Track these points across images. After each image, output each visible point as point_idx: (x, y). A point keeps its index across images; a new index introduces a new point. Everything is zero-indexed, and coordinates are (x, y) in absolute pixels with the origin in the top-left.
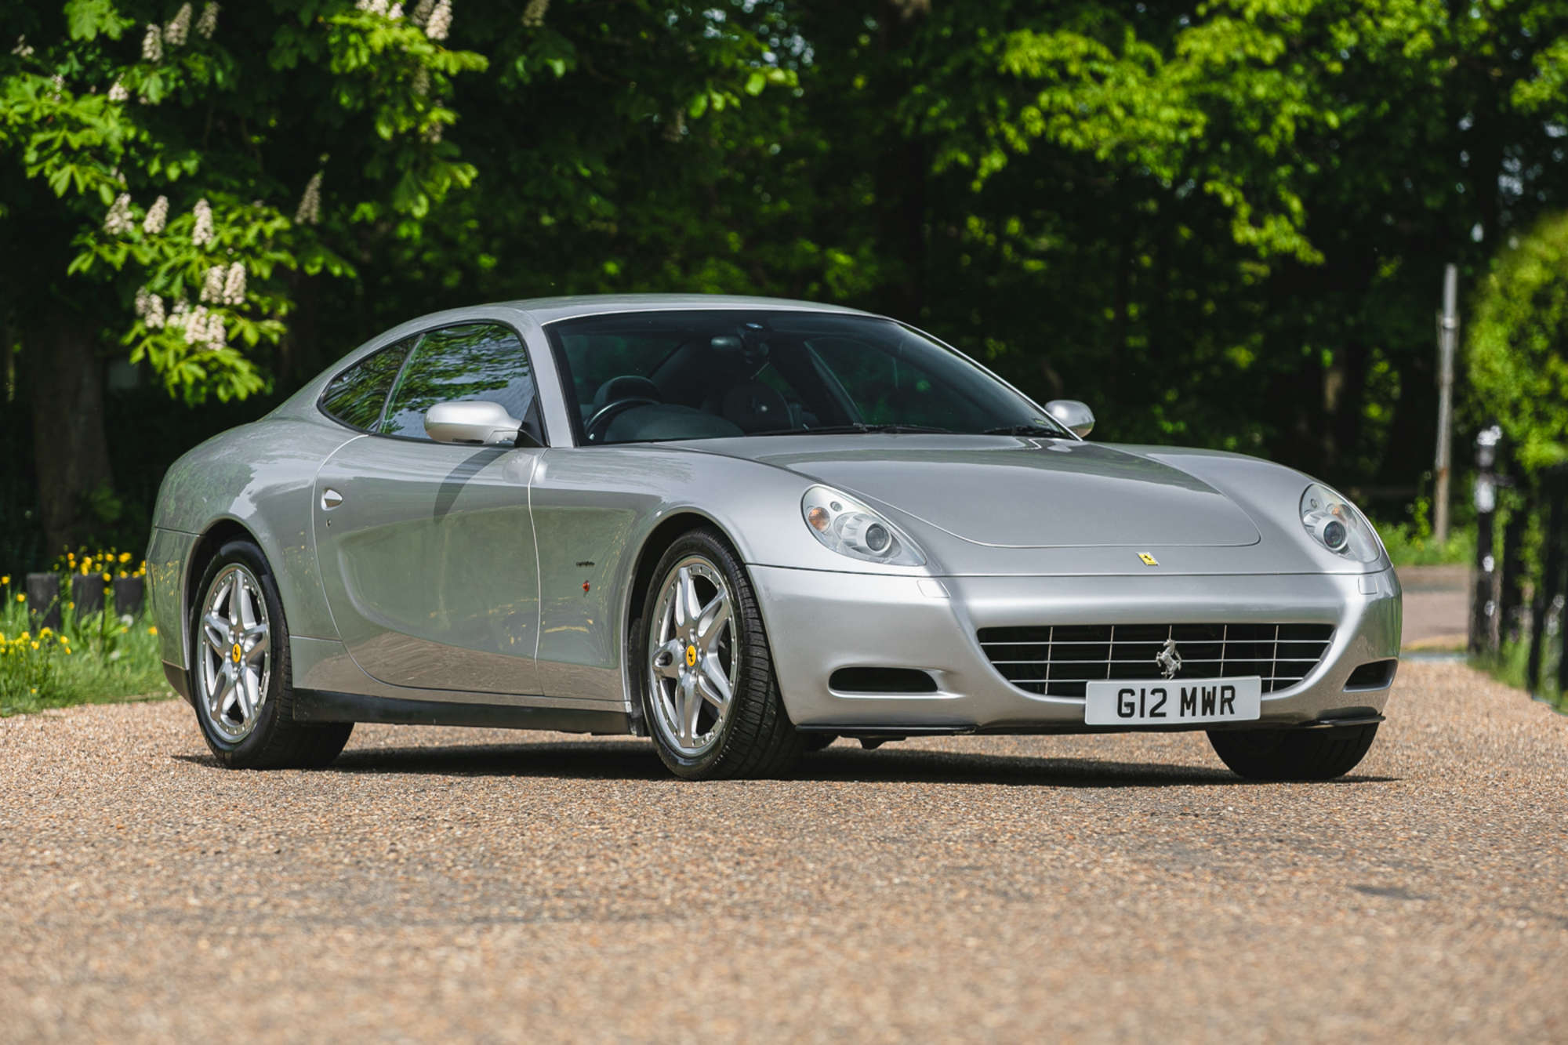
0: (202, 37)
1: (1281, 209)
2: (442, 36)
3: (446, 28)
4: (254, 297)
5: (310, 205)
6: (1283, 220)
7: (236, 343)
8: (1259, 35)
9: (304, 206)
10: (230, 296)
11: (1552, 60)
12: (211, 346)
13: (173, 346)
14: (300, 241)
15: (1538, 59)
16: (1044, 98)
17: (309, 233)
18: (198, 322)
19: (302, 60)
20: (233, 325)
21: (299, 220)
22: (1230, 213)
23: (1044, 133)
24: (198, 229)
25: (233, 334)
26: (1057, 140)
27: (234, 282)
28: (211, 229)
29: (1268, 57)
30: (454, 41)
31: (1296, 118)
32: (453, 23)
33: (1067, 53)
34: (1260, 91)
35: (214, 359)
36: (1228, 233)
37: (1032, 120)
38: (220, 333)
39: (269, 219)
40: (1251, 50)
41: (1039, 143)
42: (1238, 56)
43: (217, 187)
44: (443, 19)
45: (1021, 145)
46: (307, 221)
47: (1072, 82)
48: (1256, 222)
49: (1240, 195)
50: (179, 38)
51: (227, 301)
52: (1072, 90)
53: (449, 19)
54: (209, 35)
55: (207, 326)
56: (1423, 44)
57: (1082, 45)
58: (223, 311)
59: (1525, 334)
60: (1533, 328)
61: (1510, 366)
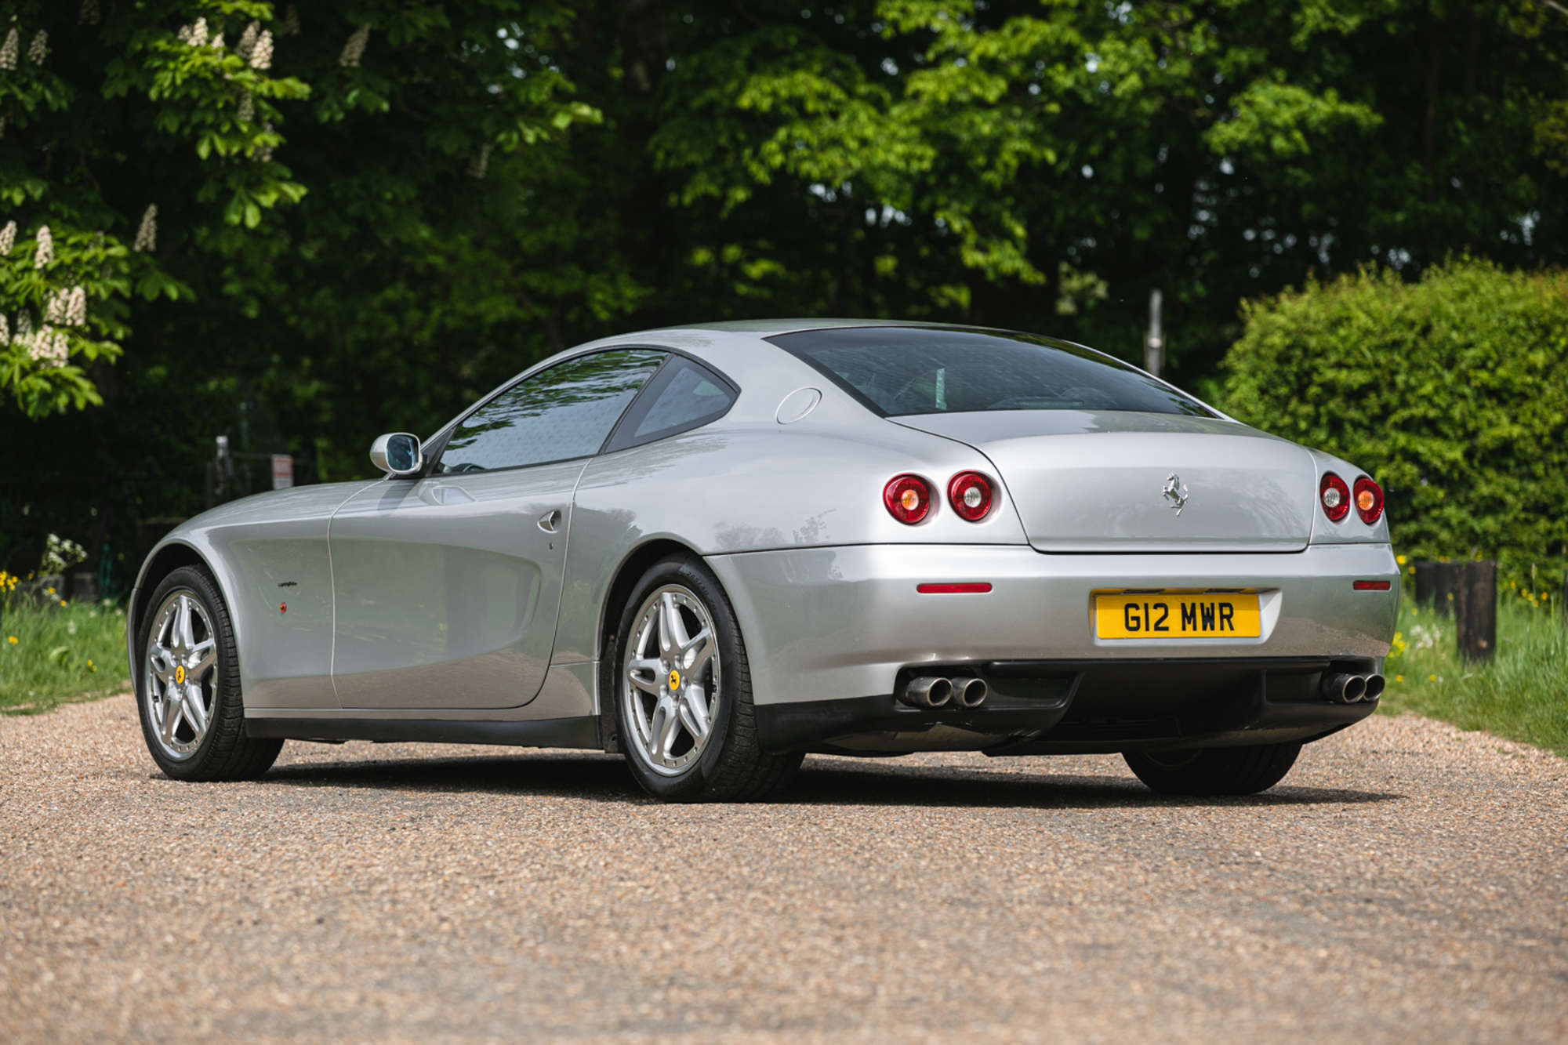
0: (33, 64)
1: (1006, 235)
2: (265, 66)
3: (268, 58)
4: (94, 320)
5: (147, 232)
6: (1008, 246)
7: (76, 359)
8: (982, 75)
9: (142, 234)
10: (71, 318)
11: (1250, 104)
12: (56, 363)
13: (17, 362)
14: (138, 268)
15: (1235, 101)
16: (782, 133)
17: (147, 259)
18: (44, 340)
19: (132, 89)
20: (75, 344)
21: (137, 248)
22: (956, 240)
23: (783, 166)
24: (40, 254)
25: (76, 350)
26: (797, 171)
27: (75, 304)
28: (51, 255)
29: (992, 96)
30: (275, 71)
31: (1018, 154)
32: (274, 53)
33: (801, 90)
34: (986, 129)
35: (57, 375)
36: (958, 258)
37: (772, 154)
38: (64, 353)
39: (107, 246)
40: (976, 90)
41: (779, 174)
42: (963, 97)
43: (57, 214)
44: (265, 49)
45: (762, 176)
46: (145, 249)
47: (809, 118)
48: (982, 248)
49: (967, 223)
50: (8, 63)
51: (69, 322)
52: (809, 126)
53: (270, 50)
54: (40, 62)
55: (52, 344)
56: (1132, 85)
57: (818, 85)
58: (66, 330)
59: (1272, 384)
60: (1277, 379)
61: (1261, 407)
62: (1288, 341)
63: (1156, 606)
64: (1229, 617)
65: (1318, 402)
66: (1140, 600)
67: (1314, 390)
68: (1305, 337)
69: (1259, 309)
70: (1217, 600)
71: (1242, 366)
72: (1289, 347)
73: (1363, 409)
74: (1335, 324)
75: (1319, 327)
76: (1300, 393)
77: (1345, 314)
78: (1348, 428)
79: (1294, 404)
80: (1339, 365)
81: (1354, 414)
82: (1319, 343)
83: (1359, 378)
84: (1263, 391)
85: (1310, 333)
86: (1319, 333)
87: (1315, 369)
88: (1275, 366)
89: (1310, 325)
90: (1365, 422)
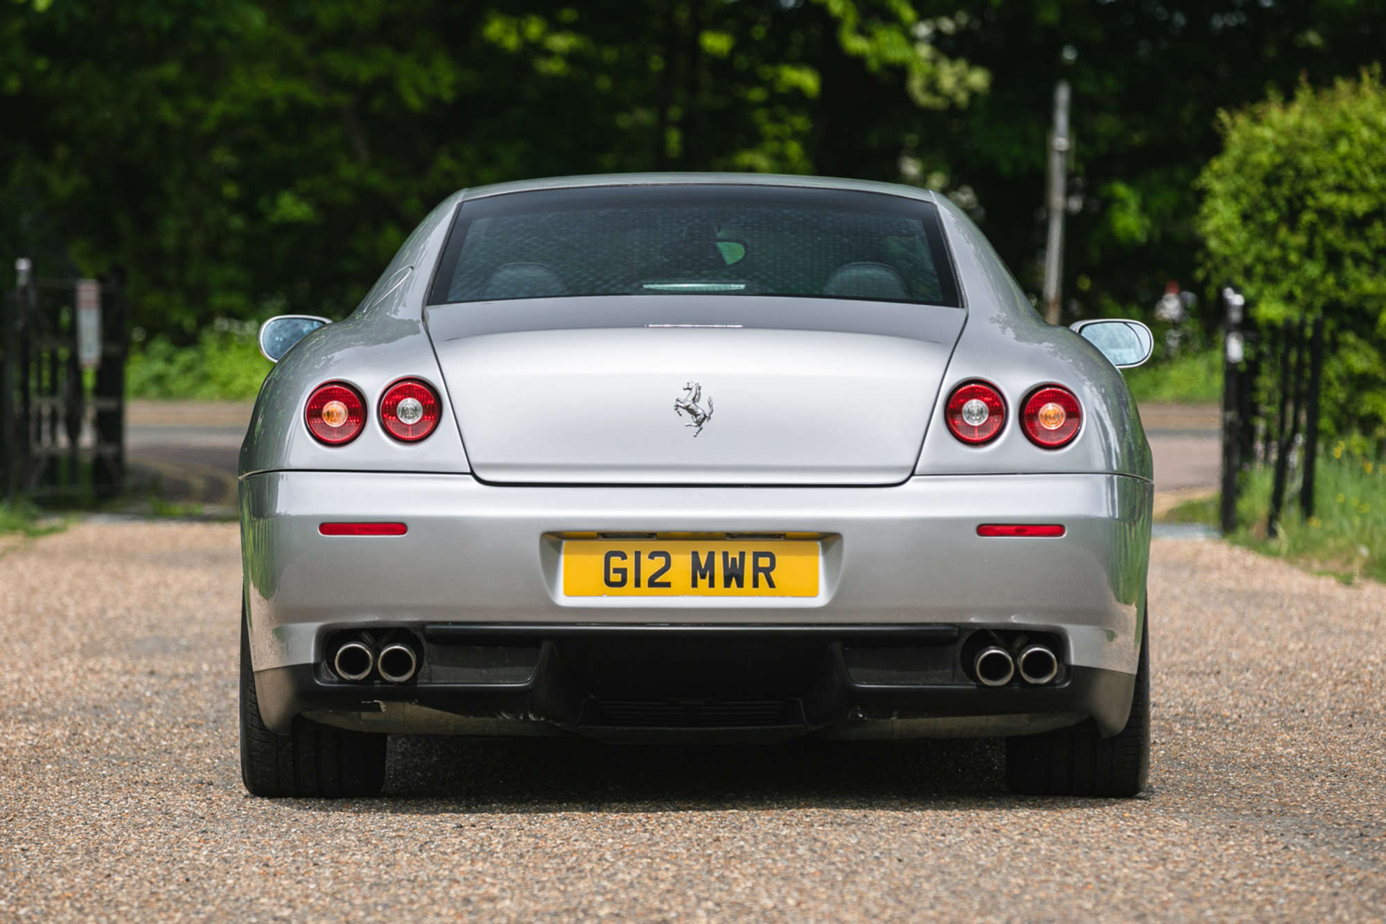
59: (1258, 208)
60: (1265, 203)
61: (1244, 235)
62: (1278, 159)
63: (652, 556)
64: (767, 571)
65: (1312, 231)
66: (629, 547)
67: (1308, 217)
68: (1299, 154)
69: (1242, 120)
70: (750, 547)
71: (1218, 187)
72: (1278, 167)
73: (1366, 240)
74: (1332, 140)
75: (1316, 143)
76: (1291, 220)
77: (1344, 126)
78: (1349, 263)
79: (1283, 233)
80: (1340, 189)
81: (1358, 246)
82: (1314, 162)
83: (1361, 205)
84: (1246, 217)
85: (1305, 149)
86: (1314, 149)
87: (1311, 193)
88: (1261, 187)
89: (1305, 141)
90: (1368, 254)
